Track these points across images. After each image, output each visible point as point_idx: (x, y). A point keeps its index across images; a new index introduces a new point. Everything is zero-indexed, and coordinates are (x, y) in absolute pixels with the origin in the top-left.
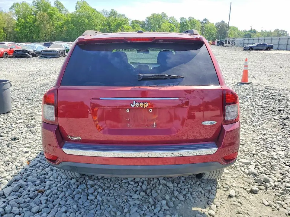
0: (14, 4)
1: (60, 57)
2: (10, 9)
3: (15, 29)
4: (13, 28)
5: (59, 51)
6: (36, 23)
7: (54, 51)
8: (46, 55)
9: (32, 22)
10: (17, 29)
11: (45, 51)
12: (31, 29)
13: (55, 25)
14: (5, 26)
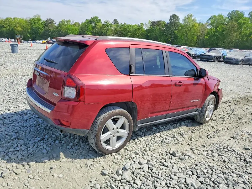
0: (212, 17)
1: (214, 61)
2: (208, 20)
3: (205, 37)
4: (205, 35)
5: (215, 57)
6: (224, 32)
7: (210, 56)
8: (203, 58)
9: (221, 31)
10: (207, 37)
11: (203, 55)
12: (219, 37)
13: (243, 34)
14: (199, 34)
